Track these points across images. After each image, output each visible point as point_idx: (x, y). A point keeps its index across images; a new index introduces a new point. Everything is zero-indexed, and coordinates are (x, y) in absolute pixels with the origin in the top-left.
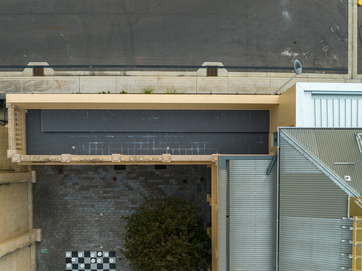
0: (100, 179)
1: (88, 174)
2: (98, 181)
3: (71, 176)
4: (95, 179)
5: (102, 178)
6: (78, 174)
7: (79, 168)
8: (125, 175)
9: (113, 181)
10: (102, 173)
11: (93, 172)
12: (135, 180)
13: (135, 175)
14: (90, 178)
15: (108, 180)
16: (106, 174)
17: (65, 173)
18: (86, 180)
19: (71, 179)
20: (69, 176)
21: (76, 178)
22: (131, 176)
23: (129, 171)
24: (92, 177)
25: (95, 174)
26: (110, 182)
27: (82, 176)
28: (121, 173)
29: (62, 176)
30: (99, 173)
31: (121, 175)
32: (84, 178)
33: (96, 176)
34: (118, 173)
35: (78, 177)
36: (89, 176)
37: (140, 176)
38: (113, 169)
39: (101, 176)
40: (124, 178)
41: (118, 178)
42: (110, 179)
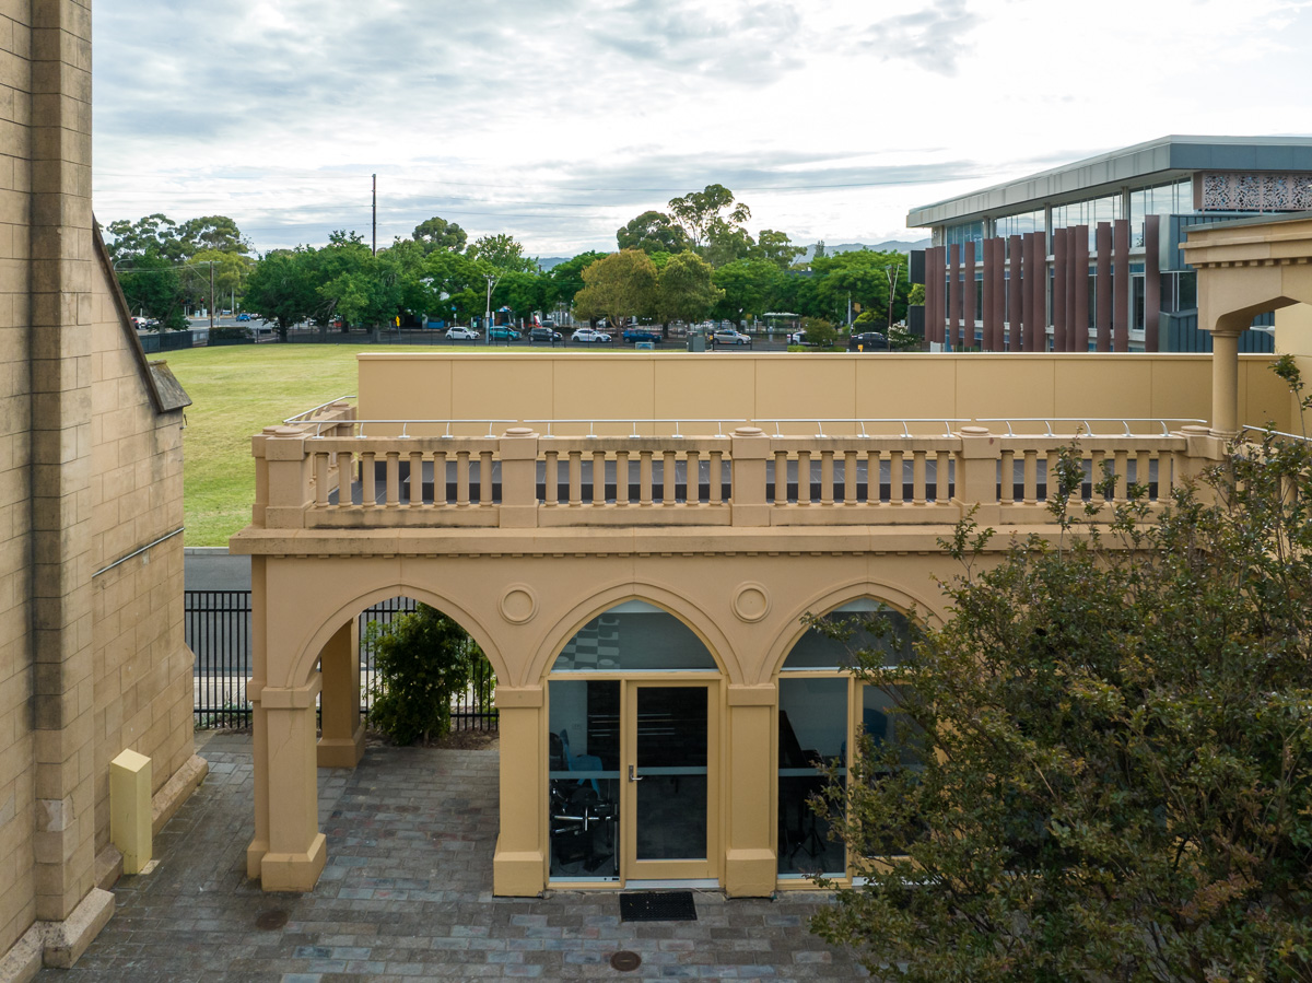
0: (521, 959)
1: (448, 934)
2: (507, 971)
3: (325, 941)
4: (490, 959)
5: (533, 958)
6: (379, 933)
7: (394, 908)
8: (691, 943)
9: (610, 969)
10: (539, 932)
11: (484, 930)
12: (768, 969)
13: (761, 945)
14: (455, 952)
15: (580, 966)
16: (565, 936)
17: (293, 927)
18: (424, 961)
19: (324, 953)
20: (315, 938)
21: (358, 951)
22: (737, 949)
23: (717, 925)
24: (466, 952)
25: (490, 936)
26: (587, 975)
27: (404, 942)
28: (667, 934)
29: (272, 938)
30: (521, 932)
31: (664, 943)
32: (411, 956)
33: (496, 944)
34: (641, 934)
35: (377, 949)
36: (453, 944)
37: (796, 949)
38: (616, 919)
39: (534, 945)
40: (689, 960)
41: (645, 957)
42: (590, 960)
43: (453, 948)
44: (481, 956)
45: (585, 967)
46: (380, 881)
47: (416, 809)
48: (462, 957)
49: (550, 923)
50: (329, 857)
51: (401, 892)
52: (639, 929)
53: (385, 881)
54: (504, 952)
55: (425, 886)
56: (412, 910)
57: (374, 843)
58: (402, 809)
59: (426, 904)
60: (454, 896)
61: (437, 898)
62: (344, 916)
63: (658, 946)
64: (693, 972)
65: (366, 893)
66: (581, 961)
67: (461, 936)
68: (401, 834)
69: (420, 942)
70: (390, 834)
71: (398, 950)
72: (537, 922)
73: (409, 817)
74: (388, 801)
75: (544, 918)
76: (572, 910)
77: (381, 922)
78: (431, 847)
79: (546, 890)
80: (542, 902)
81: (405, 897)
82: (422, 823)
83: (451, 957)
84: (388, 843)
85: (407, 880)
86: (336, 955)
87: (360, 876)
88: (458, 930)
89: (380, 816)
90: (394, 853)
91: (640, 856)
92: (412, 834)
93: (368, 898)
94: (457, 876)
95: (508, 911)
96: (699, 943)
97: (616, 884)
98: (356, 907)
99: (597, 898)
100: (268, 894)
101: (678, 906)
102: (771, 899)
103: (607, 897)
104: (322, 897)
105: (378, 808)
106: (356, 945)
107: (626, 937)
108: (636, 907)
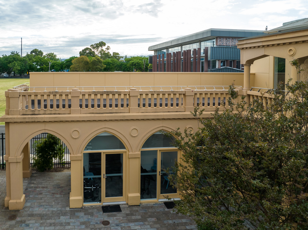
0: (79, 224)
1: (59, 219)
2: (76, 227)
3: (27, 222)
4: (71, 224)
5: (82, 223)
6: (41, 219)
7: (45, 213)
8: (121, 217)
9: (102, 225)
10: (82, 217)
11: (68, 217)
12: (141, 223)
13: (139, 217)
14: (62, 223)
15: (94, 225)
16: (89, 217)
17: (18, 219)
18: (54, 226)
19: (28, 225)
20: (25, 222)
21: (36, 224)
22: (133, 218)
23: (127, 213)
24: (65, 223)
25: (70, 218)
26: (97, 227)
27: (48, 221)
28: (115, 216)
29: (13, 222)
30: (78, 217)
31: (115, 218)
32: (51, 225)
33: (72, 220)
34: (109, 216)
35: (41, 223)
36: (61, 221)
37: (148, 218)
38: (102, 212)
39: (82, 220)
40: (122, 222)
41: (110, 222)
42: (97, 223)
43: (61, 222)
44: (68, 224)
45: (96, 225)
46: (40, 206)
47: (47, 187)
48: (64, 224)
49: (85, 214)
50: (26, 201)
51: (46, 208)
52: (108, 215)
53: (41, 206)
54: (75, 222)
55: (52, 206)
56: (49, 213)
57: (37, 196)
58: (43, 187)
59: (53, 211)
60: (60, 209)
61: (55, 209)
62: (32, 215)
63: (113, 219)
64: (123, 225)
65: (37, 209)
66: (94, 223)
67: (63, 219)
68: (44, 194)
69: (53, 221)
70: (41, 194)
71: (47, 223)
72: (82, 214)
73: (45, 189)
74: (39, 186)
75: (83, 213)
76: (90, 211)
77: (41, 216)
78: (52, 197)
79: (83, 206)
80: (82, 209)
81: (47, 210)
82: (49, 191)
83: (61, 224)
84: (41, 196)
85: (47, 205)
86: (30, 226)
87: (34, 205)
88: (62, 217)
89: (38, 189)
90: (42, 199)
91: (106, 196)
92: (46, 193)
93: (37, 210)
94: (60, 204)
95: (74, 212)
96: (123, 217)
97: (100, 204)
98: (34, 213)
99: (95, 208)
100: (11, 211)
101: (117, 208)
102: (139, 206)
103: (99, 207)
104: (25, 211)
105: (37, 187)
106: (36, 223)
107: (105, 217)
108: (106, 209)
